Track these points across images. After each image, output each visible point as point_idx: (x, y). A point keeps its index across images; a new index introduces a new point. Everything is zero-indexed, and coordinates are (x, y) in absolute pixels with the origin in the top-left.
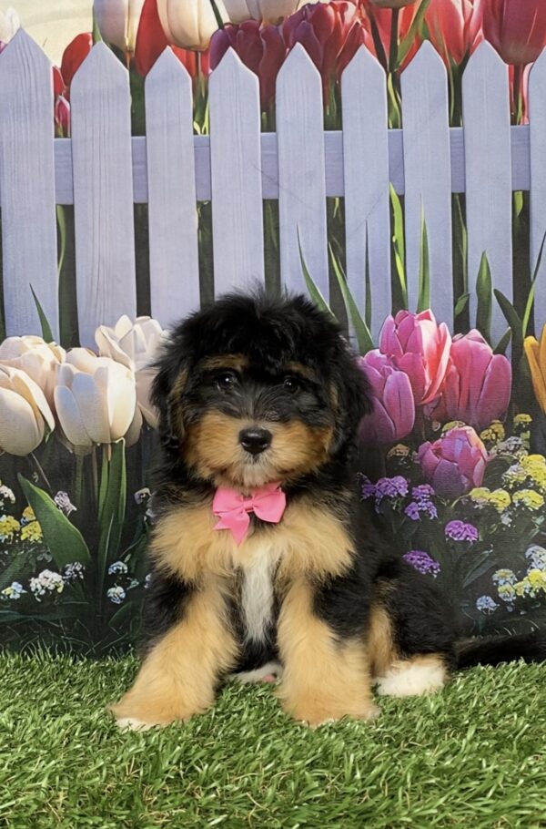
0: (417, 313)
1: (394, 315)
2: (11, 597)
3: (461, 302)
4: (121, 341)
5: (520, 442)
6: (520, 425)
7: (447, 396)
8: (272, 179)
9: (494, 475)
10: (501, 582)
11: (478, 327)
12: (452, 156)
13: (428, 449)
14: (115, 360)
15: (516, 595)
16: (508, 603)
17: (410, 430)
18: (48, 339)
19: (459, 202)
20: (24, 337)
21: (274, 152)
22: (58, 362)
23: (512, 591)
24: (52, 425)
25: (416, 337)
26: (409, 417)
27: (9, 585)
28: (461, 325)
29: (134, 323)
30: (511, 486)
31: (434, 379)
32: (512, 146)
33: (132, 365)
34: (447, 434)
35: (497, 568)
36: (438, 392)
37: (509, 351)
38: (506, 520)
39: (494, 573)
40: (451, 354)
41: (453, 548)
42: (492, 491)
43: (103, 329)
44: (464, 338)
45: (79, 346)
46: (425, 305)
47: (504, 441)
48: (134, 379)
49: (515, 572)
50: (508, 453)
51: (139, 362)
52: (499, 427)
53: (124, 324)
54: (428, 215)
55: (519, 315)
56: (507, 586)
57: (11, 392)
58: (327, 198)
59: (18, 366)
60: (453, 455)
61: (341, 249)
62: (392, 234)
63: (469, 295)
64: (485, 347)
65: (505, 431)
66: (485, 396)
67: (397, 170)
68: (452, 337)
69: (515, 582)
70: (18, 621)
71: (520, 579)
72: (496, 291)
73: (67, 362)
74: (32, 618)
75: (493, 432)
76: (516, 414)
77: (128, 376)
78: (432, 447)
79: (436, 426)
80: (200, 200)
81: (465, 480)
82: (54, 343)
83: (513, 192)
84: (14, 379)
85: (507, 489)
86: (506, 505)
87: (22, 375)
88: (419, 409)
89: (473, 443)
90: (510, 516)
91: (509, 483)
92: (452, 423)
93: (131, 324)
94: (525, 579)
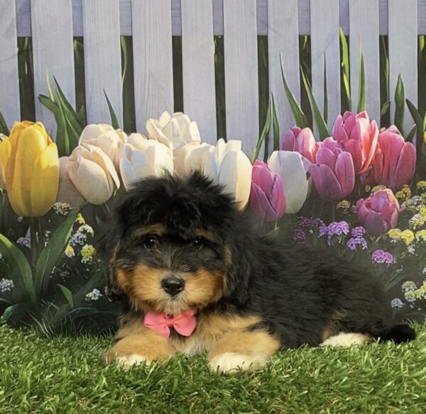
0: (358, 113)
1: (342, 114)
2: (93, 298)
3: (385, 107)
4: (163, 128)
5: (420, 199)
6: (421, 188)
7: (375, 169)
8: (264, 22)
9: (404, 221)
10: (407, 289)
11: (396, 124)
12: (380, 11)
13: (362, 204)
14: (159, 141)
15: (416, 298)
16: (411, 303)
17: (352, 190)
18: (116, 127)
19: (384, 41)
20: (99, 125)
21: (265, 4)
22: (122, 142)
23: (413, 295)
24: (118, 185)
25: (356, 129)
26: (351, 182)
27: (92, 291)
28: (385, 122)
29: (172, 117)
30: (415, 228)
31: (367, 158)
32: (418, 6)
33: (171, 145)
34: (375, 194)
35: (405, 280)
36: (370, 166)
37: (414, 140)
38: (411, 250)
39: (402, 284)
40: (378, 141)
41: (377, 268)
42: (402, 231)
43: (152, 121)
44: (387, 131)
45: (135, 132)
46: (362, 108)
47: (410, 198)
48: (172, 155)
49: (416, 283)
50: (412, 207)
51: (175, 144)
52: (407, 190)
53: (165, 117)
54: (365, 49)
55: (421, 116)
56: (411, 292)
57: (91, 162)
58: (300, 36)
59: (96, 144)
60: (377, 207)
61: (308, 70)
62: (341, 61)
63: (390, 103)
64: (400, 137)
65: (412, 192)
66: (399, 169)
67: (345, 20)
68: (380, 129)
69: (415, 289)
70: (96, 314)
71: (419, 288)
72: (407, 100)
73: (128, 142)
74: (105, 313)
75: (404, 193)
76: (418, 181)
77: (168, 152)
78: (365, 202)
79: (368, 188)
80: (216, 34)
81: (385, 224)
82: (119, 130)
83: (419, 36)
84: (93, 153)
85: (412, 230)
86: (411, 240)
87: (98, 150)
88: (357, 177)
89: (391, 200)
90: (414, 247)
91: (413, 226)
92: (378, 187)
93: (170, 117)
94: (422, 287)
